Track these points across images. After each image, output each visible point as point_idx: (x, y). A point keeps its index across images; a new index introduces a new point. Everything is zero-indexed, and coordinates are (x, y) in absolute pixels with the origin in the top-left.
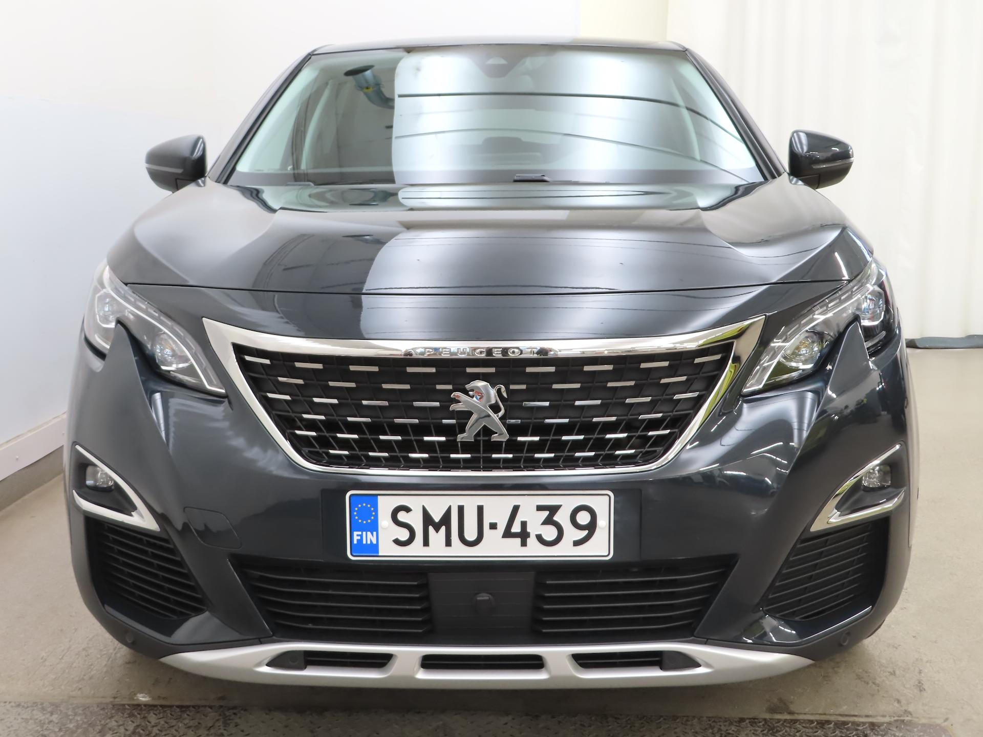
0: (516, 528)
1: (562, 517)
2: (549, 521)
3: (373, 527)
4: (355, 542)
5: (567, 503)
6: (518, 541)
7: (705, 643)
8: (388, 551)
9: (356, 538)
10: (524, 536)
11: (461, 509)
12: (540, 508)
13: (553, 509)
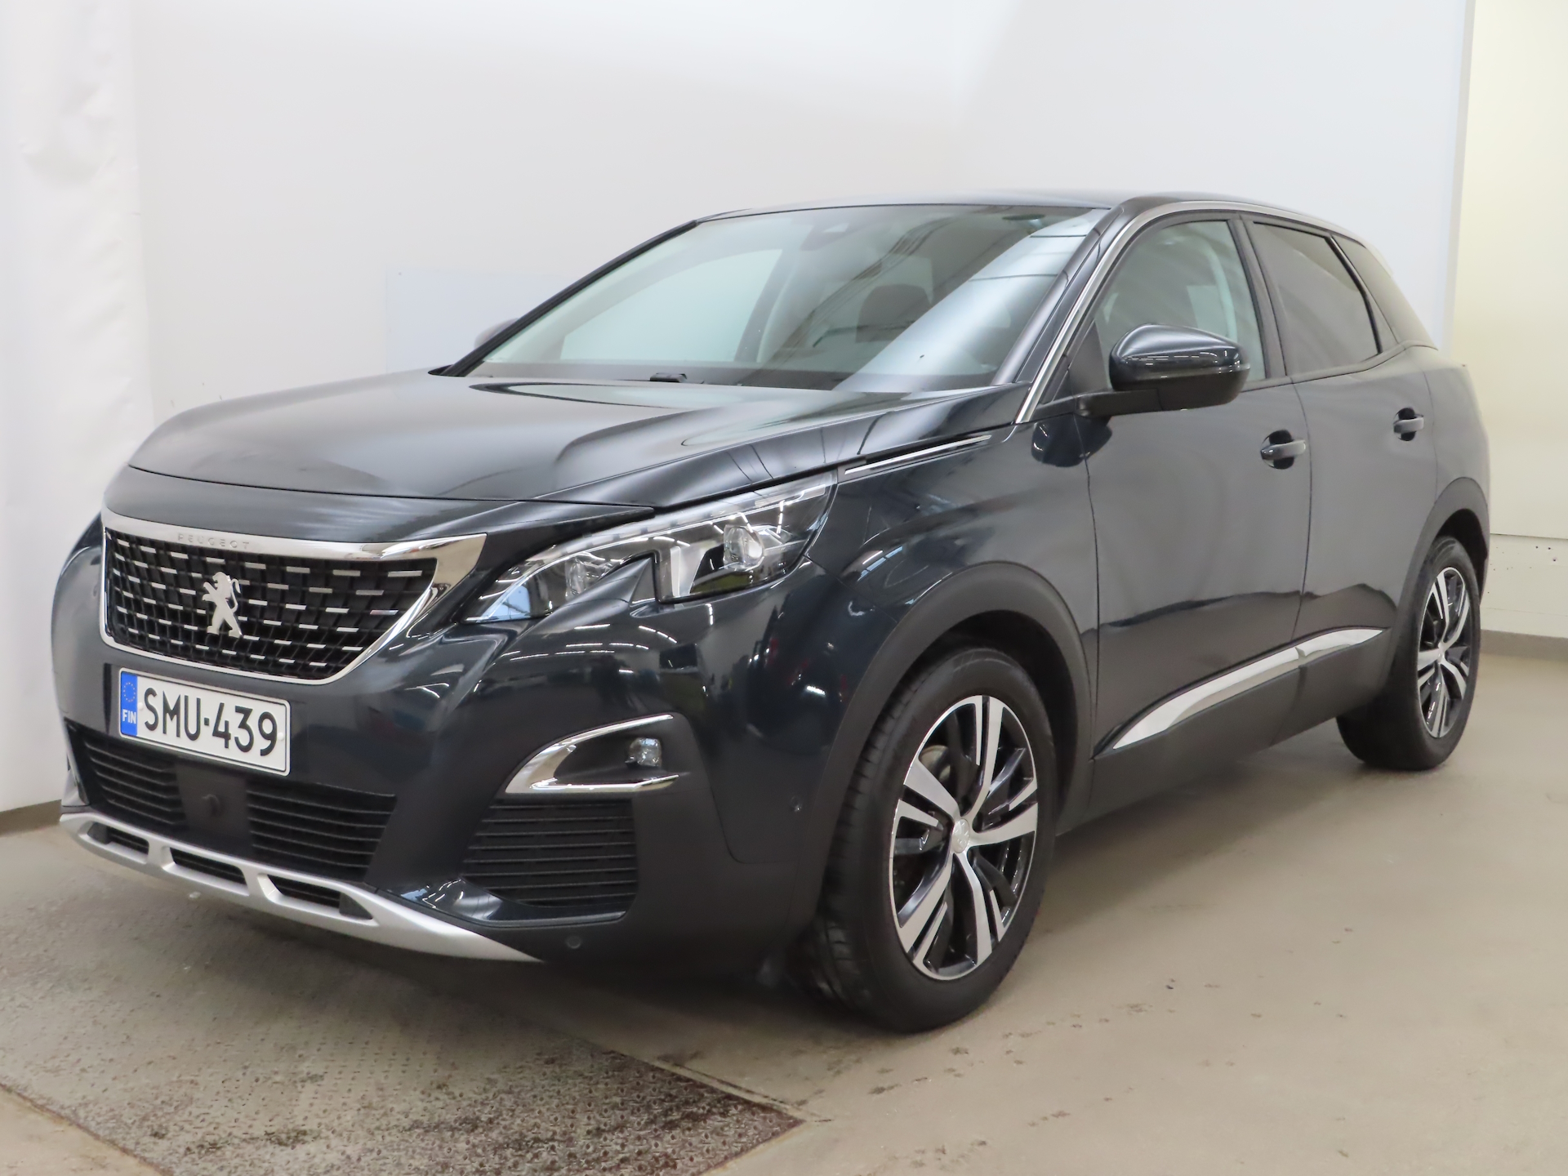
0: (221, 729)
1: (253, 722)
2: (243, 725)
3: (133, 707)
4: (124, 720)
5: (258, 707)
6: (222, 741)
7: (375, 892)
8: (144, 735)
9: (125, 716)
10: (226, 736)
11: (186, 698)
12: (239, 710)
13: (246, 713)
